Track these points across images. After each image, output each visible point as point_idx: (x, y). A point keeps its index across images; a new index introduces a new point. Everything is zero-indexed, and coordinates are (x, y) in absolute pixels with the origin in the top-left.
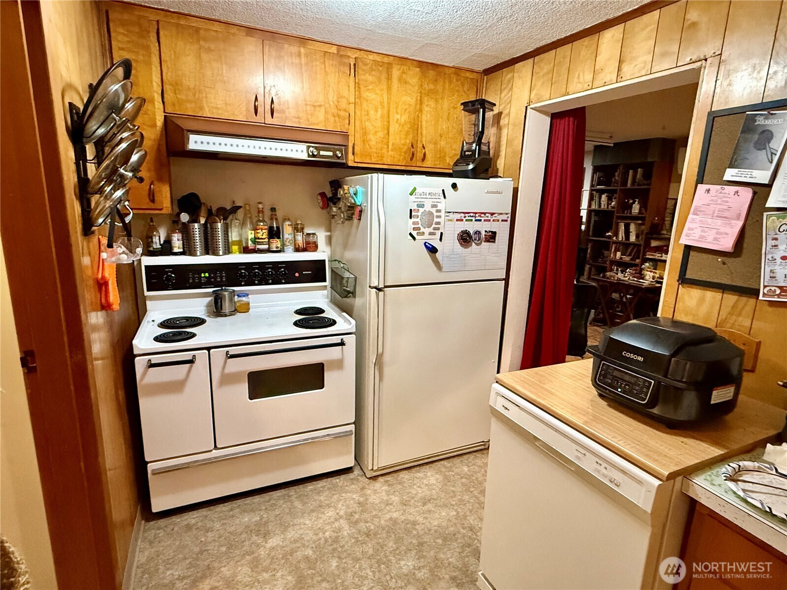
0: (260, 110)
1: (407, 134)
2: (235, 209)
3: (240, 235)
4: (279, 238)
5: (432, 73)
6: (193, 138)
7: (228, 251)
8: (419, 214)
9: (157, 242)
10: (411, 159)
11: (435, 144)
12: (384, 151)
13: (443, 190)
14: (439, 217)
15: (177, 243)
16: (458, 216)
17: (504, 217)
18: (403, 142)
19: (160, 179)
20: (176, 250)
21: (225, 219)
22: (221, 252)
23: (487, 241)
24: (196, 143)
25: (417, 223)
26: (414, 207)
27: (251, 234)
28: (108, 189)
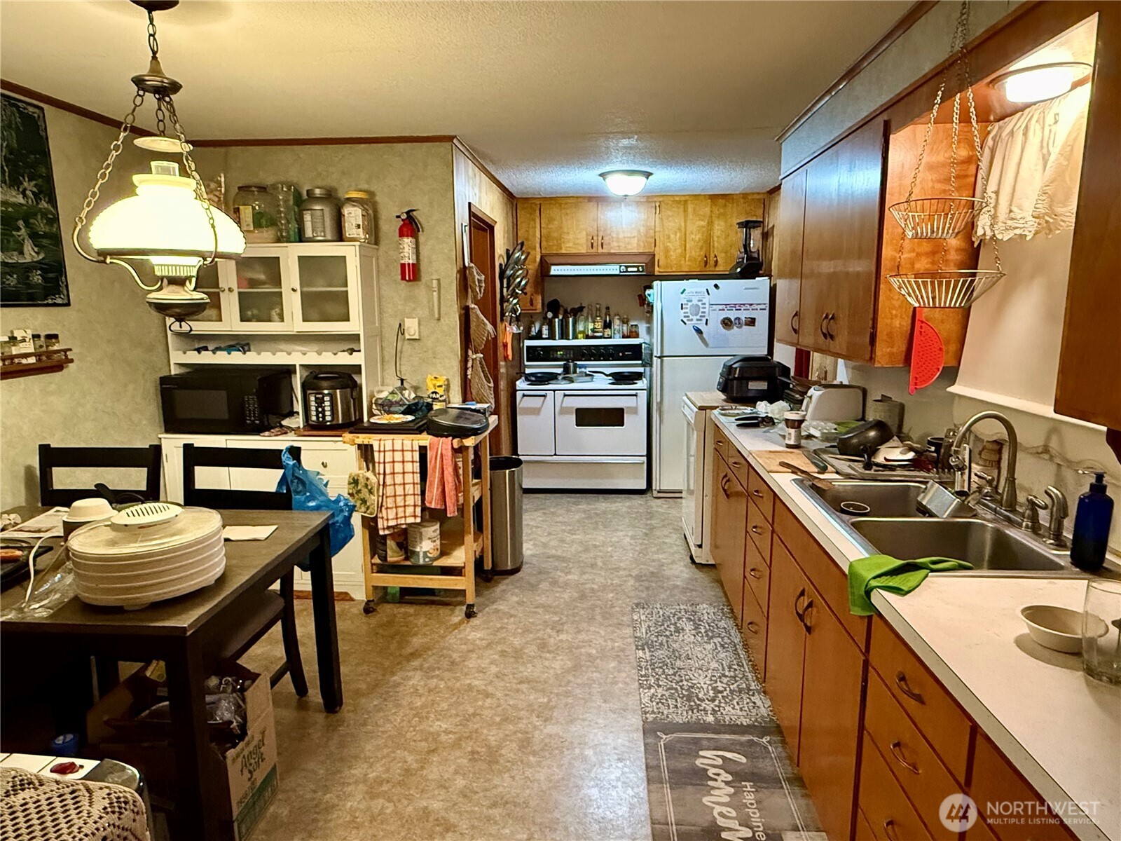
0: (595, 245)
1: (701, 249)
2: (581, 309)
3: (585, 327)
4: (610, 328)
5: (721, 201)
6: (553, 268)
7: (575, 337)
8: (688, 306)
9: (534, 332)
10: (706, 266)
11: (726, 253)
12: (683, 262)
13: (707, 290)
14: (705, 308)
15: (545, 332)
16: (721, 307)
17: (763, 307)
18: (698, 254)
19: (536, 292)
20: (544, 336)
21: (575, 315)
22: (571, 338)
23: (747, 324)
24: (555, 270)
25: (687, 313)
26: (684, 302)
27: (591, 326)
28: (511, 299)
